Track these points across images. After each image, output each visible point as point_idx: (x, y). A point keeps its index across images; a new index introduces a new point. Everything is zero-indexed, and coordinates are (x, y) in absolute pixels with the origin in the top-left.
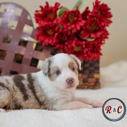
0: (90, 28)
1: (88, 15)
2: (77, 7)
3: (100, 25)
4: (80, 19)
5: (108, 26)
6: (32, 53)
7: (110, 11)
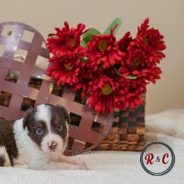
0: (132, 64)
1: (129, 44)
2: (112, 31)
3: (146, 61)
4: (115, 48)
5: (159, 62)
6: (47, 98)
7: (162, 40)
